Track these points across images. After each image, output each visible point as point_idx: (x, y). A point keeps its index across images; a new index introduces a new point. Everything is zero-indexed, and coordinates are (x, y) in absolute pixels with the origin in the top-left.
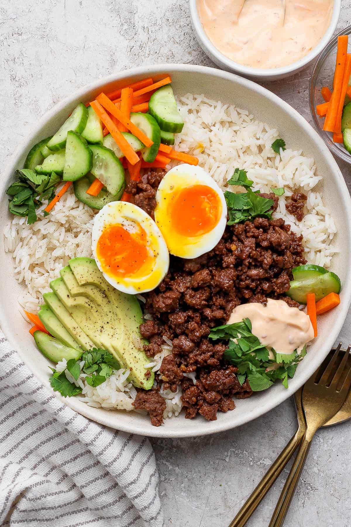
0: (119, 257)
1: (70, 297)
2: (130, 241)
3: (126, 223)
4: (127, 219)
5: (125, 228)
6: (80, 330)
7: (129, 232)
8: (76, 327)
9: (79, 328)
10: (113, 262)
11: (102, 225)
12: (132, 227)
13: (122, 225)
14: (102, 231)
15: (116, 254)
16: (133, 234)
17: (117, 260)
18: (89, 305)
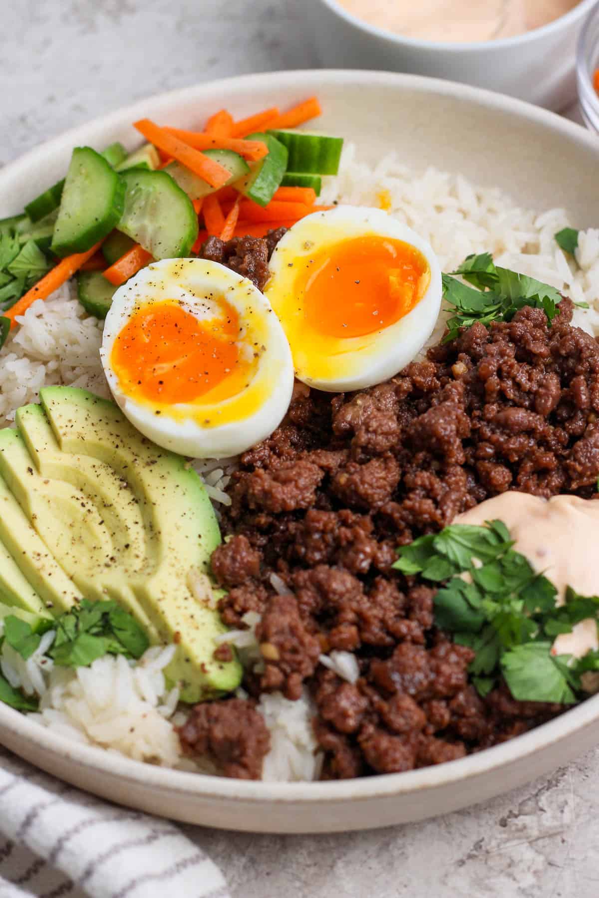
0: (164, 368)
1: (33, 472)
2: (196, 335)
3: (189, 299)
4: (193, 292)
5: (186, 309)
6: (53, 562)
7: (195, 316)
8: (43, 555)
9: (50, 557)
10: (148, 376)
11: (131, 304)
12: (204, 309)
13: (181, 303)
14: (129, 316)
15: (158, 360)
16: (206, 322)
17: (159, 372)
18: (83, 505)
